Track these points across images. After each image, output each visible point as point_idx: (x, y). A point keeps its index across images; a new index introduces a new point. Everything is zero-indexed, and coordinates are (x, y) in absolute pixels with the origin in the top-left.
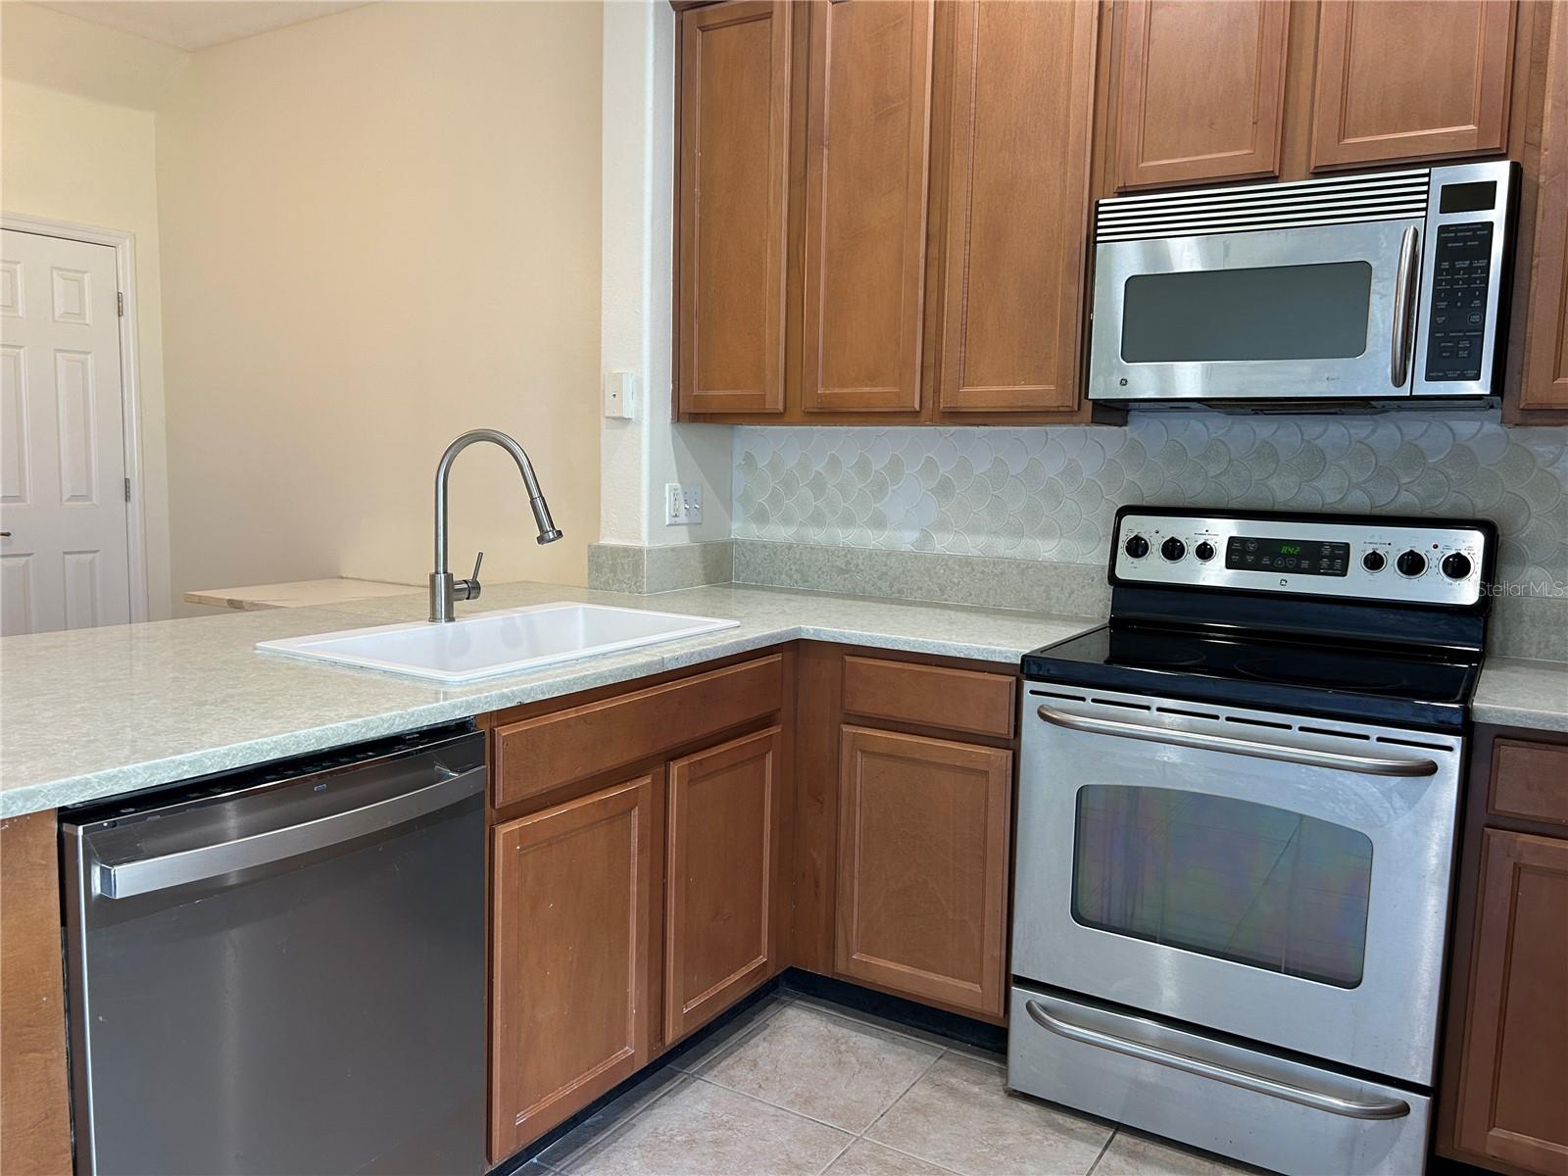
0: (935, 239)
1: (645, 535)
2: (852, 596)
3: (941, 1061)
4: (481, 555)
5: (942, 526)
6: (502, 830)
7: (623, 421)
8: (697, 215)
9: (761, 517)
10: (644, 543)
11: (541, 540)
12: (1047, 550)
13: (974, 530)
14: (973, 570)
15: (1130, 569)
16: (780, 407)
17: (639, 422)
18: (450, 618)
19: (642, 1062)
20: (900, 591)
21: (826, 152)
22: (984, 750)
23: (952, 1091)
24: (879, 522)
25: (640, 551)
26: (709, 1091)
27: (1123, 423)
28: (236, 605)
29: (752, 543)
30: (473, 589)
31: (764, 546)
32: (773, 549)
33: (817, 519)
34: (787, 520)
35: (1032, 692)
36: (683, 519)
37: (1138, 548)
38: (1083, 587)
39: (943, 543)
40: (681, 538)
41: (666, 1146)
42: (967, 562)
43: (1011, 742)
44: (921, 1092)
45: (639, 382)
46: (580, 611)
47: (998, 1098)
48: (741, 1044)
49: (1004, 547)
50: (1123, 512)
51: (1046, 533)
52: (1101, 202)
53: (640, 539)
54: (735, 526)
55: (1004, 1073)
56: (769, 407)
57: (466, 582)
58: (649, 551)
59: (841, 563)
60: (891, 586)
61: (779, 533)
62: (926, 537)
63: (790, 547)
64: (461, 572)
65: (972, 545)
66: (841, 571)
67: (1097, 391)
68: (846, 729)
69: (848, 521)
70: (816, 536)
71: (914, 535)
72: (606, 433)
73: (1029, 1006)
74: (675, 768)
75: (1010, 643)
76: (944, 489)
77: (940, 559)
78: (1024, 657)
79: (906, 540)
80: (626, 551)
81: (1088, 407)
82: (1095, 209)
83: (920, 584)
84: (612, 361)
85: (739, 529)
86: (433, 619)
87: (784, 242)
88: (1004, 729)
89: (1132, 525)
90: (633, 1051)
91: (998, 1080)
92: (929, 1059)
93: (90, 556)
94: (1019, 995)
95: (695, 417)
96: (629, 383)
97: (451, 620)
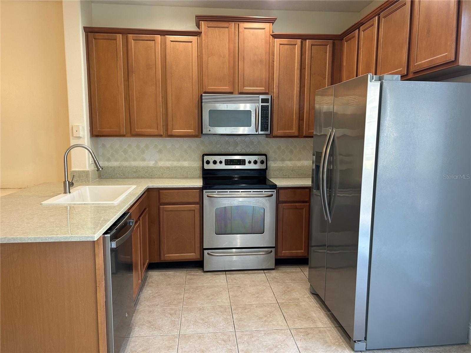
2: (138, 178)
3: (187, 272)
5: (161, 160)
8: (96, 85)
9: (109, 160)
12: (186, 164)
13: (168, 160)
14: (170, 169)
15: (206, 167)
16: (124, 134)
17: (84, 138)
20: (151, 176)
22: (194, 206)
23: (194, 275)
24: (144, 160)
25: (88, 171)
29: (107, 167)
30: (72, 184)
31: (111, 167)
32: (114, 168)
33: (126, 160)
34: (116, 160)
35: (205, 192)
37: (208, 162)
38: (195, 171)
39: (161, 164)
42: (168, 168)
43: (201, 203)
45: (83, 128)
47: (203, 274)
49: (175, 164)
50: (204, 155)
51: (185, 160)
52: (203, 95)
53: (86, 168)
55: (203, 269)
59: (135, 170)
60: (149, 175)
61: (115, 164)
62: (156, 162)
63: (119, 167)
65: (168, 164)
66: (135, 172)
67: (204, 132)
68: (161, 206)
69: (135, 160)
70: (126, 164)
71: (153, 162)
73: (208, 254)
74: (141, 219)
76: (160, 151)
77: (161, 167)
79: (151, 163)
80: (83, 172)
83: (157, 174)
85: (102, 164)
86: (65, 192)
88: (199, 200)
89: (206, 158)
90: (140, 281)
94: (206, 252)
95: (97, 136)
96: (81, 128)
97: (70, 193)
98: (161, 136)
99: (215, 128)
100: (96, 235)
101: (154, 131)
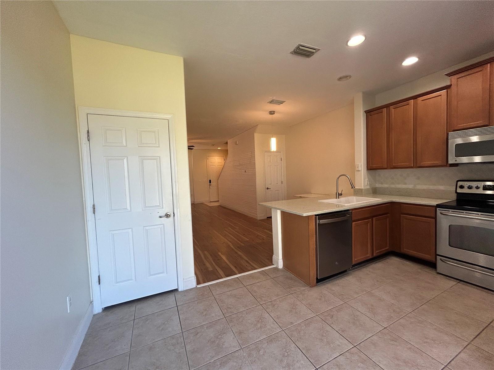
0: (415, 141)
4: (342, 190)
5: (418, 184)
6: (353, 223)
7: (359, 171)
9: (382, 184)
10: (363, 188)
11: (352, 188)
12: (441, 188)
13: (425, 185)
14: (426, 191)
15: (459, 190)
16: (386, 167)
17: (362, 171)
18: (339, 198)
19: (371, 257)
21: (393, 130)
22: (429, 219)
24: (406, 184)
25: (362, 189)
26: (380, 264)
27: (457, 166)
28: (301, 197)
29: (380, 187)
30: (341, 194)
31: (383, 188)
32: (385, 188)
33: (393, 183)
34: (387, 184)
35: (439, 210)
36: (368, 184)
37: (462, 187)
38: (450, 194)
39: (419, 187)
40: (368, 187)
41: (375, 269)
42: (424, 190)
43: (435, 218)
44: (419, 270)
45: (361, 165)
46: (355, 198)
47: (435, 274)
48: (385, 259)
49: (431, 187)
50: (458, 181)
53: (362, 187)
54: (377, 185)
55: (436, 270)
56: (384, 167)
58: (364, 189)
59: (398, 190)
61: (386, 186)
62: (415, 186)
63: (388, 188)
64: (340, 193)
65: (425, 187)
66: (398, 192)
67: (450, 162)
68: (402, 215)
69: (399, 184)
70: (393, 186)
71: (412, 186)
72: (356, 173)
73: (441, 259)
74: (374, 219)
75: (434, 203)
76: (418, 178)
77: (418, 190)
78: (437, 204)
79: (411, 186)
80: (360, 189)
81: (448, 165)
82: (448, 134)
83: (414, 194)
84: (357, 162)
86: (336, 198)
87: (386, 144)
88: (433, 216)
89: (460, 183)
90: (369, 256)
91: (435, 272)
92: (420, 267)
93: (278, 191)
94: (438, 257)
95: (370, 169)
96: (360, 165)
98: (412, 167)
99: (473, 158)
100: (304, 214)
101: (407, 164)
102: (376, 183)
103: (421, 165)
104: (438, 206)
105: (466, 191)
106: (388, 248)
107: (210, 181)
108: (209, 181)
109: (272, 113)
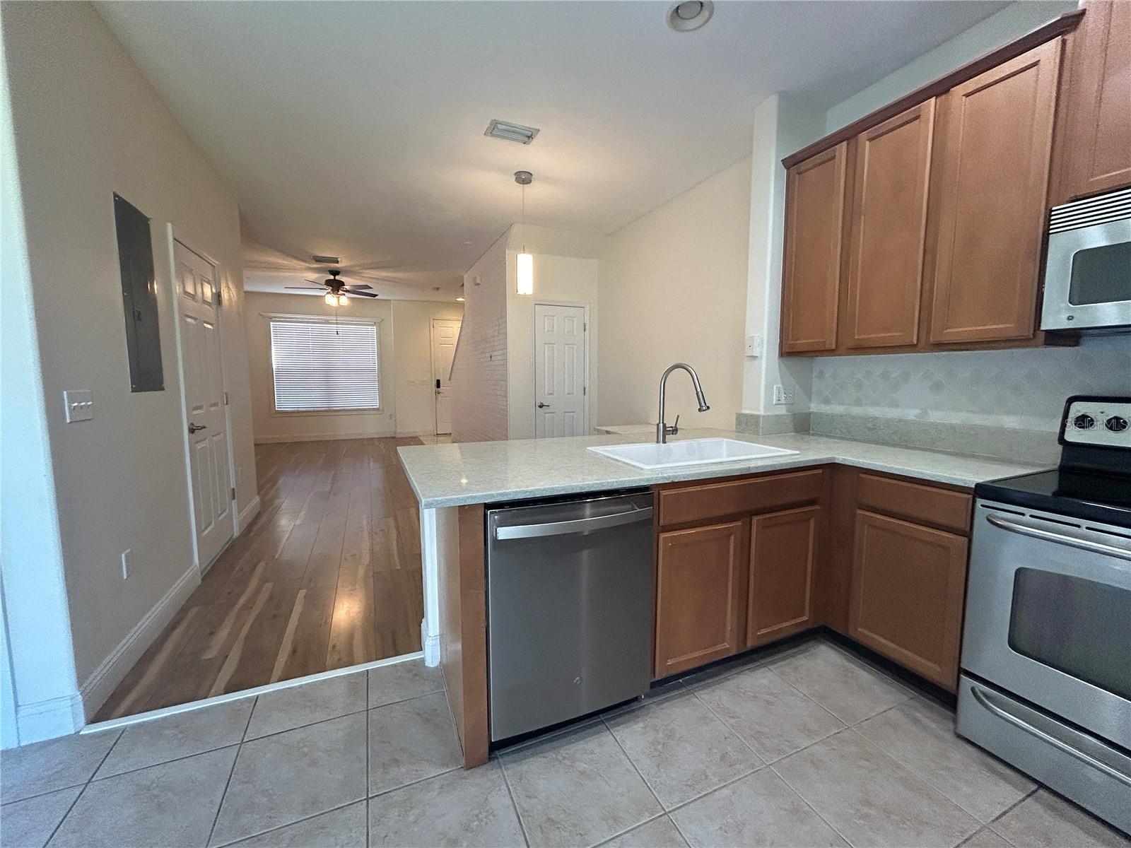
0: (930, 252)
1: (762, 407)
2: (876, 443)
3: (910, 701)
4: (678, 416)
5: (937, 407)
6: (663, 536)
7: (754, 357)
9: (827, 401)
10: (761, 412)
11: (700, 410)
12: (1011, 422)
13: (958, 409)
14: (955, 431)
15: (1074, 435)
16: (834, 347)
17: (761, 358)
18: (664, 442)
19: (733, 652)
20: (906, 441)
21: (863, 217)
22: (949, 535)
23: (916, 721)
24: (894, 404)
25: (758, 417)
26: (769, 674)
27: (1077, 344)
28: (608, 432)
29: (821, 413)
30: (675, 431)
31: (827, 415)
32: (832, 417)
33: (858, 403)
34: (841, 403)
35: (982, 506)
36: (783, 401)
37: (1084, 422)
39: (936, 417)
40: (782, 411)
41: (742, 695)
42: (952, 427)
43: (968, 534)
44: (895, 715)
45: (762, 340)
46: (725, 443)
47: (949, 736)
48: (793, 656)
49: (979, 420)
50: (1071, 400)
51: (1009, 413)
52: (1054, 209)
53: (759, 411)
54: (812, 405)
55: (955, 721)
56: (828, 347)
57: (672, 427)
58: (763, 416)
59: (870, 425)
60: (900, 438)
61: (837, 409)
62: (924, 411)
63: (841, 416)
64: (670, 423)
65: (955, 418)
66: (870, 429)
67: (1048, 323)
68: (860, 512)
69: (875, 403)
70: (856, 411)
71: (916, 411)
72: (747, 363)
73: (973, 690)
74: (755, 519)
75: (969, 475)
76: (937, 387)
77: (934, 425)
78: (978, 485)
79: (911, 414)
80: (752, 416)
81: (1041, 337)
82: (1049, 213)
83: (919, 438)
84: (750, 331)
85: (815, 407)
86: (658, 442)
87: (838, 267)
88: (963, 524)
89: (1078, 409)
90: (728, 646)
91: (951, 726)
92: (904, 698)
93: (572, 414)
94: (966, 682)
96: (757, 340)
97: (665, 443)
98: (913, 349)
102: (811, 400)
103: (946, 339)
104: (983, 491)
105: (1099, 436)
106: (805, 618)
107: (438, 381)
108: (434, 383)
109: (524, 178)
